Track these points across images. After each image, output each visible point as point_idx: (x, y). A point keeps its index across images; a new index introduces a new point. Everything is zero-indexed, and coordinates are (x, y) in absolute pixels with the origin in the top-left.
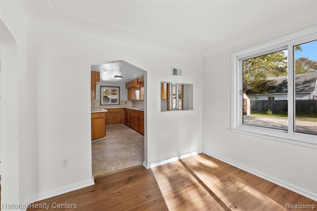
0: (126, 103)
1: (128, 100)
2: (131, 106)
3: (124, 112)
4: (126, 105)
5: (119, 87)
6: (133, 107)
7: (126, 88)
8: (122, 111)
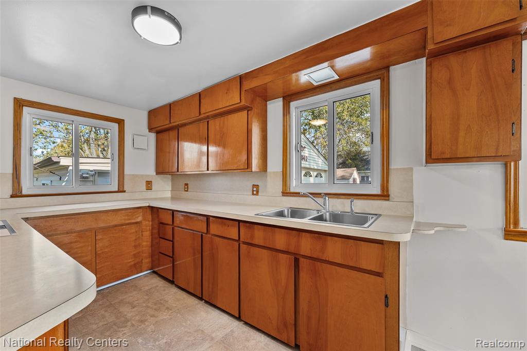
0: (149, 185)
1: (158, 173)
2: (169, 195)
3: (147, 224)
4: (149, 194)
5: (120, 122)
6: (173, 198)
7: (150, 130)
8: (140, 219)
